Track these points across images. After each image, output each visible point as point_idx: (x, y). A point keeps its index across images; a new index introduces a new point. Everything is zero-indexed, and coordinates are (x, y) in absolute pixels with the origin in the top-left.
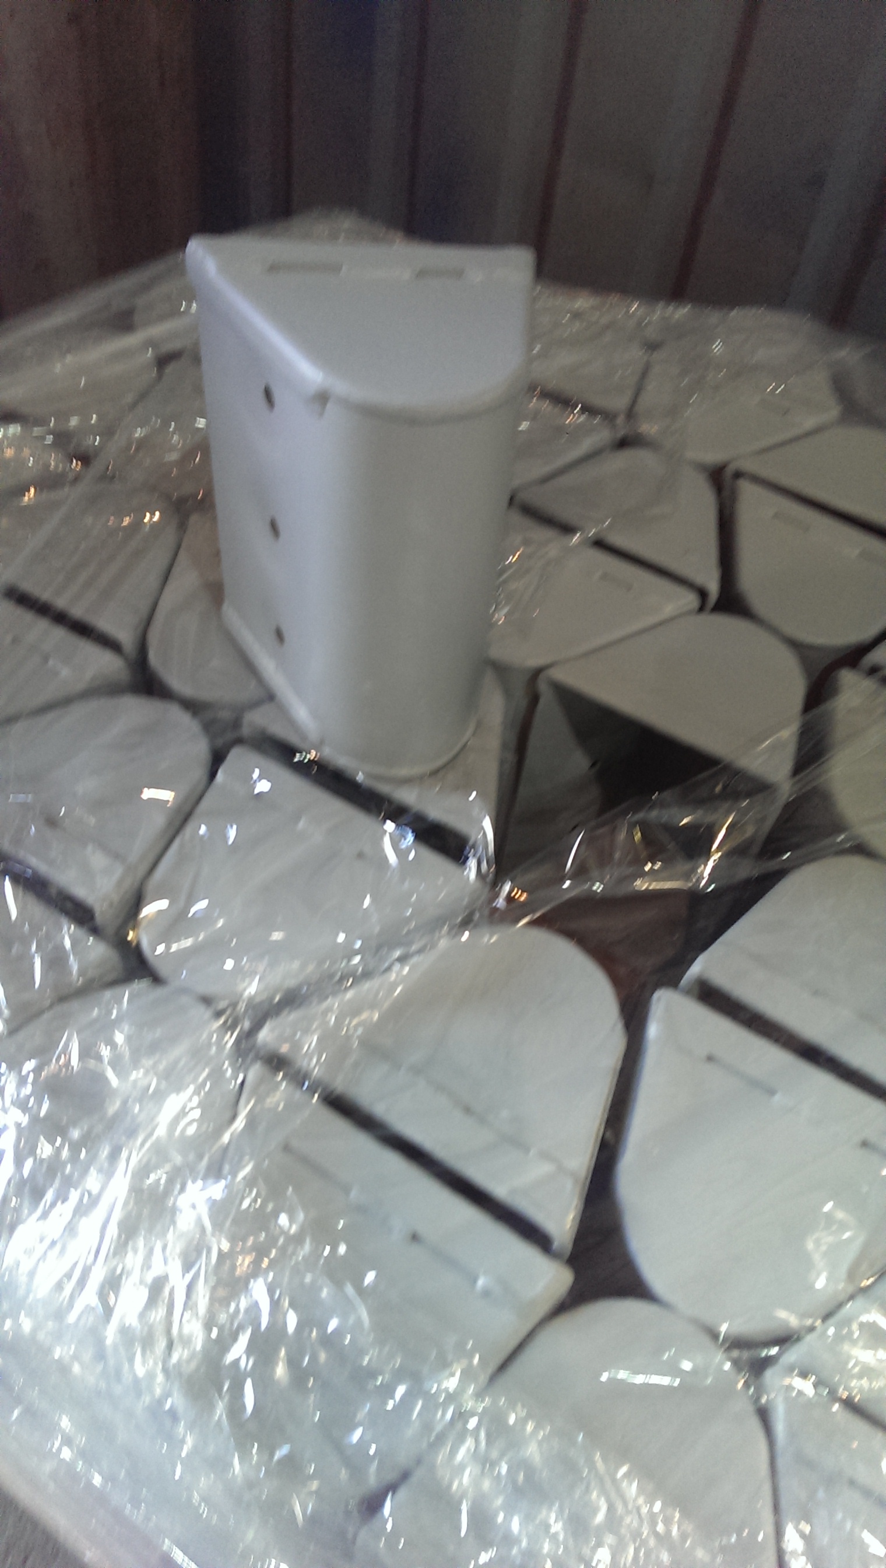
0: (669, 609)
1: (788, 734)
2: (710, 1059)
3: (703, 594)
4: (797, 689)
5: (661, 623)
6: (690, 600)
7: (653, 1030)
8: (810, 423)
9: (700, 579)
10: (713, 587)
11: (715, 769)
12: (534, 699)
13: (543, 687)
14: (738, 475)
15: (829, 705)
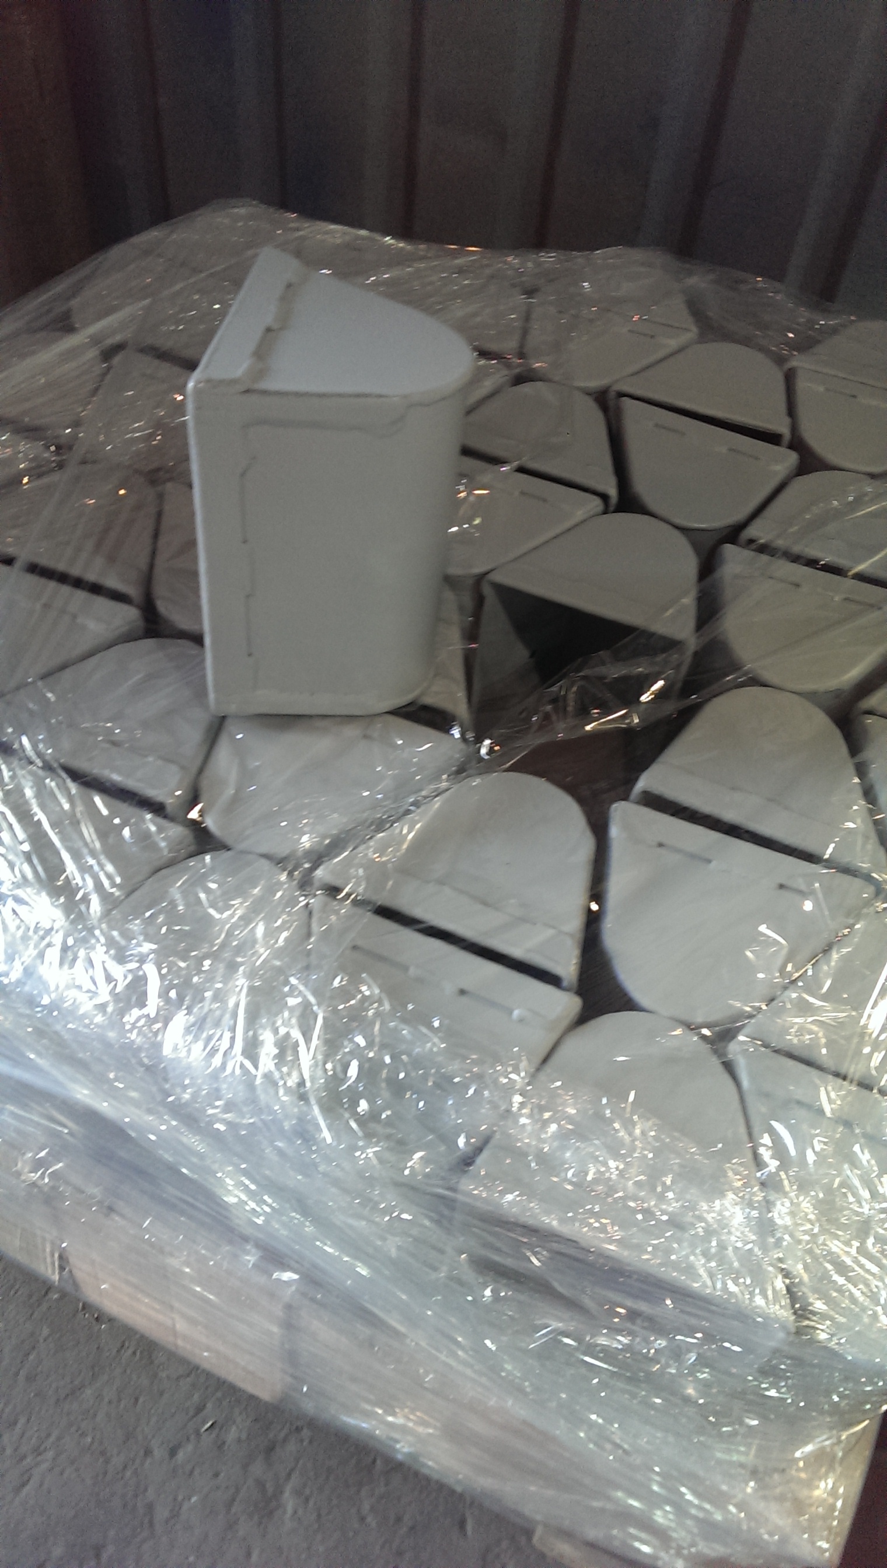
0: (580, 514)
1: (689, 601)
2: (661, 845)
3: (604, 497)
4: (689, 564)
5: (576, 525)
6: (595, 504)
7: (615, 831)
8: (673, 343)
9: (601, 487)
10: (613, 492)
11: (635, 634)
12: (480, 601)
13: (487, 591)
14: (621, 395)
15: (717, 575)
